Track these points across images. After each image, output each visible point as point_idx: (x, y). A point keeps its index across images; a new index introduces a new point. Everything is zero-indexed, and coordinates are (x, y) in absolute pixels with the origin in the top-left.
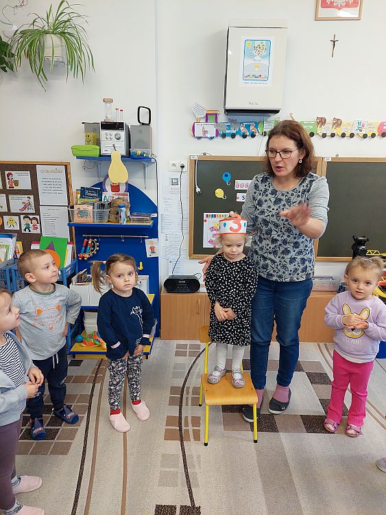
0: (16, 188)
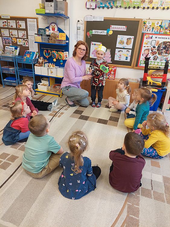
0: (20, 28)
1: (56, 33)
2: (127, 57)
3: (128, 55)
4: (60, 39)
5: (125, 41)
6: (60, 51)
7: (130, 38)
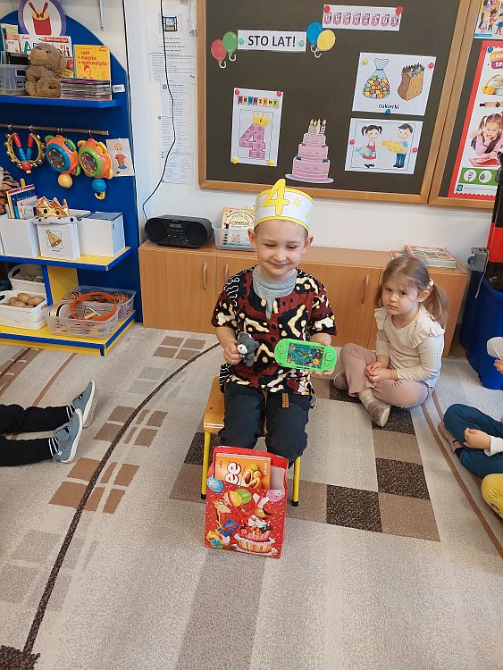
1: (57, 46)
2: (401, 157)
3: (405, 145)
4: (81, 74)
5: (395, 81)
6: (86, 137)
7: (415, 67)
